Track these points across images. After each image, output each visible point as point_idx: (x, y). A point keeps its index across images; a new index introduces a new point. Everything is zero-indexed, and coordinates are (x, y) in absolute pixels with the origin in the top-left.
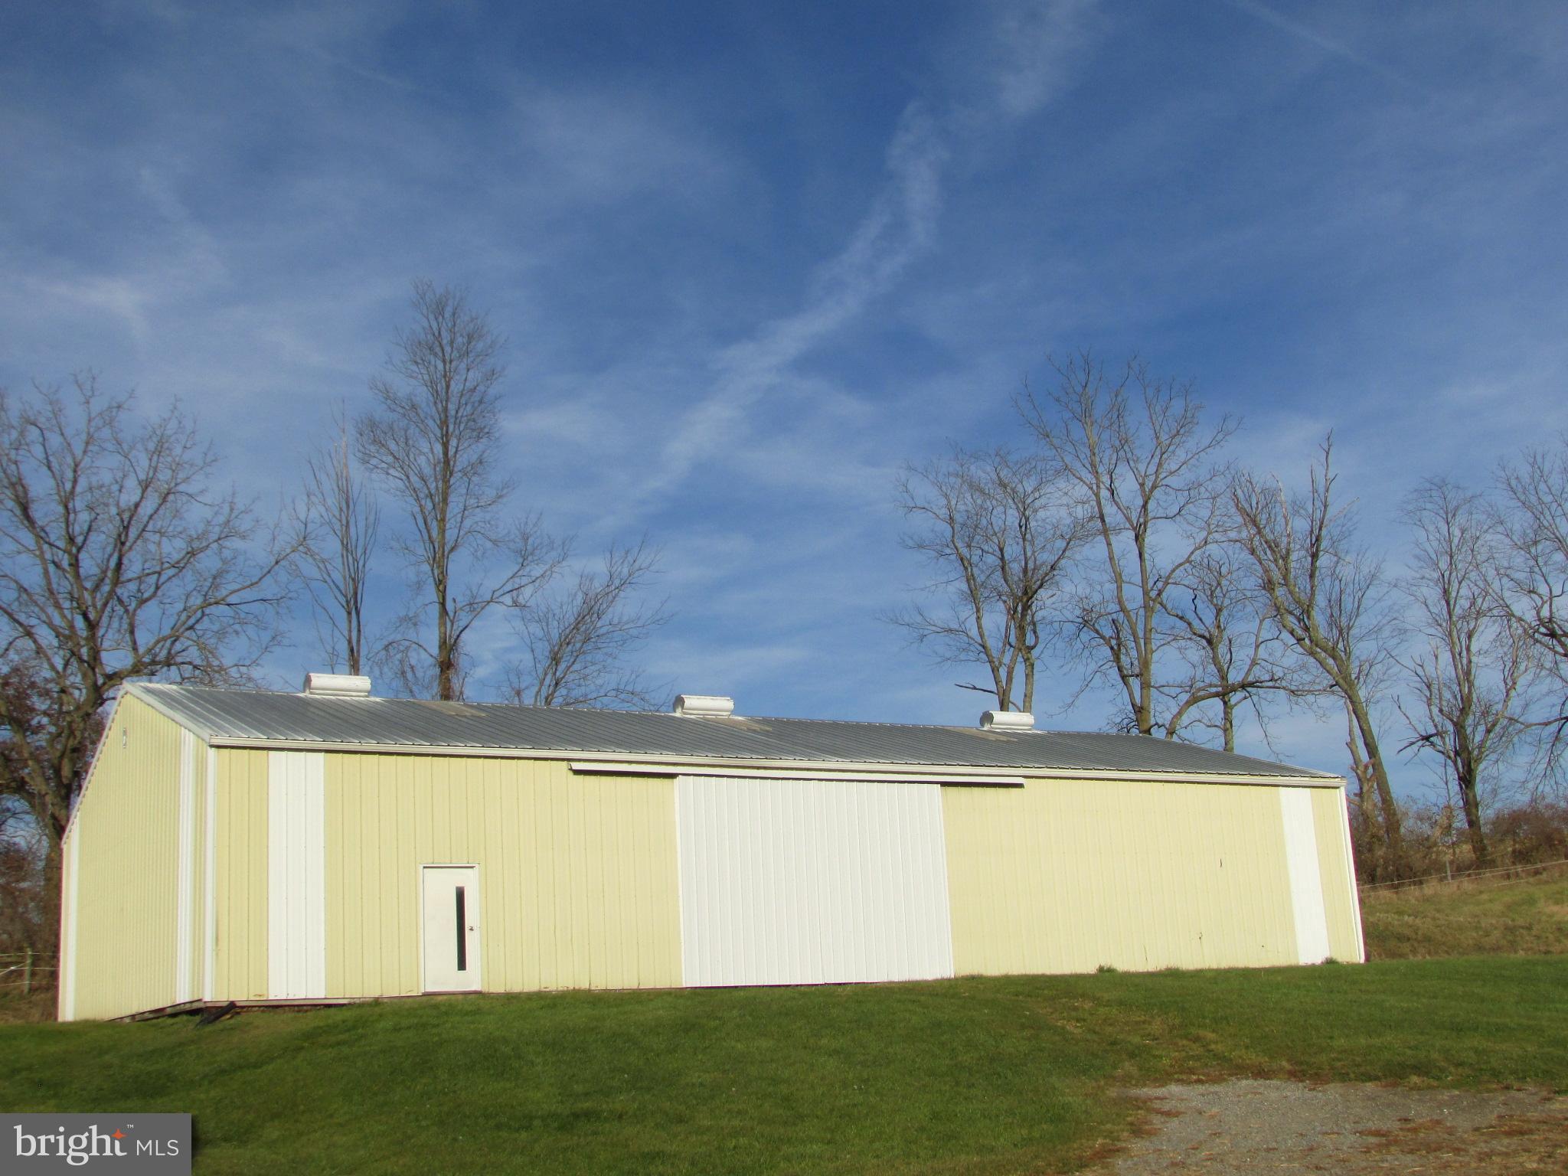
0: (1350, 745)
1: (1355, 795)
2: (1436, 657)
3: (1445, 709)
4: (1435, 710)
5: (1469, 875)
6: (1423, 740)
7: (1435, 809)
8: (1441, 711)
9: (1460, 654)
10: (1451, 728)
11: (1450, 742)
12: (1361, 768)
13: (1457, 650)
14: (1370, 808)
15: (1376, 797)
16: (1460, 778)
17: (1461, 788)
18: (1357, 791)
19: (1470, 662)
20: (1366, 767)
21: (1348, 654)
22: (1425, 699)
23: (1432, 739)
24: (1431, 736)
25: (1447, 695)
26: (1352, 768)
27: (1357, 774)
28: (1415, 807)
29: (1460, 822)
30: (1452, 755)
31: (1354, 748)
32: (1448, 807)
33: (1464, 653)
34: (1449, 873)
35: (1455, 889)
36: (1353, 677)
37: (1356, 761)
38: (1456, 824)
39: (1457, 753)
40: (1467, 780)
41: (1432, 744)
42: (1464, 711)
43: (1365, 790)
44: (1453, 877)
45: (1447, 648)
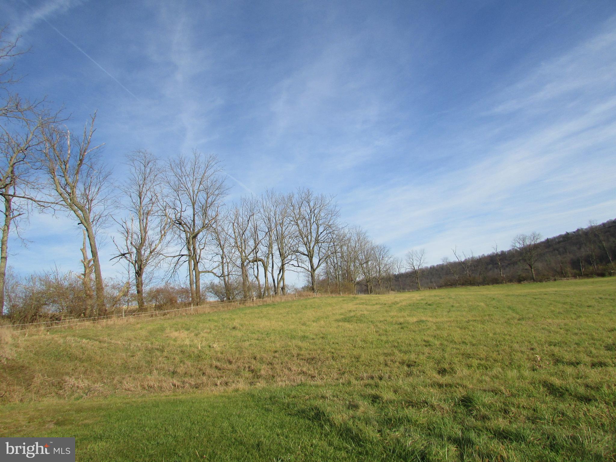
0: (83, 250)
1: (82, 274)
2: (132, 220)
3: (133, 243)
4: (129, 242)
5: (134, 315)
6: (122, 255)
7: (122, 284)
8: (131, 243)
9: (143, 221)
10: (134, 250)
11: (134, 257)
12: (87, 261)
13: (142, 218)
14: (88, 280)
15: (93, 276)
16: (136, 273)
17: (136, 276)
18: (83, 273)
19: (147, 224)
20: (90, 261)
21: (90, 209)
22: (125, 238)
23: (126, 255)
24: (126, 254)
25: (135, 236)
26: (82, 261)
27: (84, 264)
28: (112, 283)
29: (134, 290)
30: (134, 262)
31: (84, 252)
32: (128, 283)
33: (145, 220)
34: (123, 314)
35: (125, 321)
36: (91, 221)
37: (85, 258)
38: (131, 292)
39: (136, 261)
40: (139, 273)
41: (126, 257)
42: (142, 244)
43: (87, 272)
44: (125, 316)
45: (138, 218)
